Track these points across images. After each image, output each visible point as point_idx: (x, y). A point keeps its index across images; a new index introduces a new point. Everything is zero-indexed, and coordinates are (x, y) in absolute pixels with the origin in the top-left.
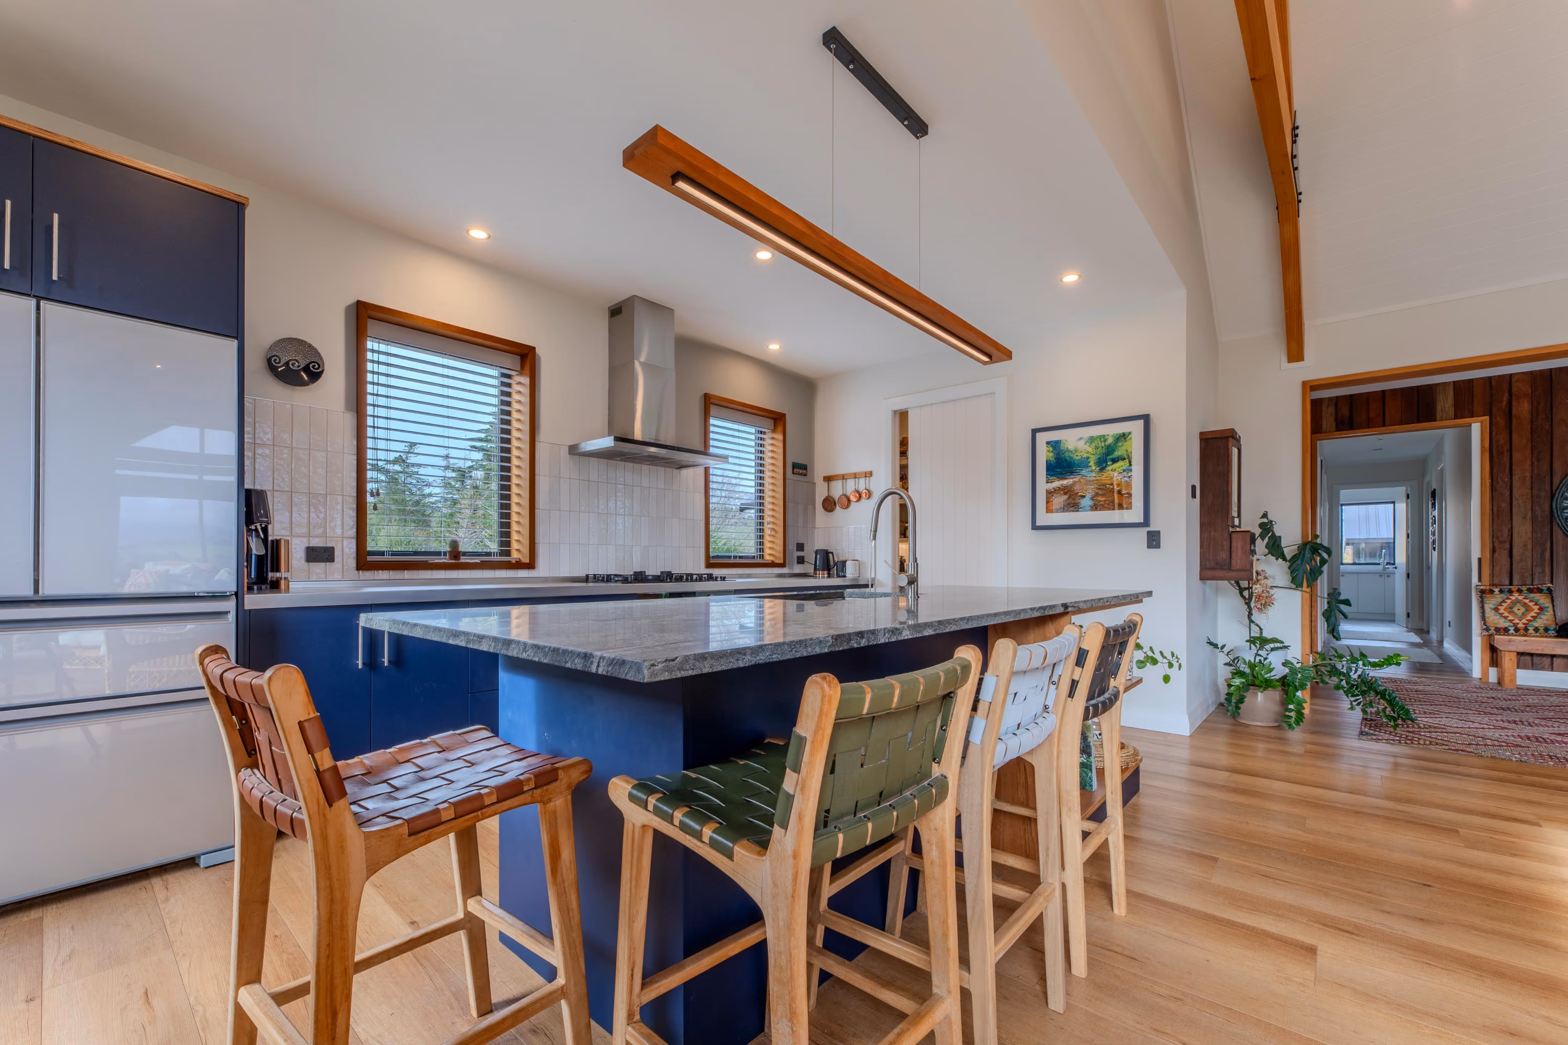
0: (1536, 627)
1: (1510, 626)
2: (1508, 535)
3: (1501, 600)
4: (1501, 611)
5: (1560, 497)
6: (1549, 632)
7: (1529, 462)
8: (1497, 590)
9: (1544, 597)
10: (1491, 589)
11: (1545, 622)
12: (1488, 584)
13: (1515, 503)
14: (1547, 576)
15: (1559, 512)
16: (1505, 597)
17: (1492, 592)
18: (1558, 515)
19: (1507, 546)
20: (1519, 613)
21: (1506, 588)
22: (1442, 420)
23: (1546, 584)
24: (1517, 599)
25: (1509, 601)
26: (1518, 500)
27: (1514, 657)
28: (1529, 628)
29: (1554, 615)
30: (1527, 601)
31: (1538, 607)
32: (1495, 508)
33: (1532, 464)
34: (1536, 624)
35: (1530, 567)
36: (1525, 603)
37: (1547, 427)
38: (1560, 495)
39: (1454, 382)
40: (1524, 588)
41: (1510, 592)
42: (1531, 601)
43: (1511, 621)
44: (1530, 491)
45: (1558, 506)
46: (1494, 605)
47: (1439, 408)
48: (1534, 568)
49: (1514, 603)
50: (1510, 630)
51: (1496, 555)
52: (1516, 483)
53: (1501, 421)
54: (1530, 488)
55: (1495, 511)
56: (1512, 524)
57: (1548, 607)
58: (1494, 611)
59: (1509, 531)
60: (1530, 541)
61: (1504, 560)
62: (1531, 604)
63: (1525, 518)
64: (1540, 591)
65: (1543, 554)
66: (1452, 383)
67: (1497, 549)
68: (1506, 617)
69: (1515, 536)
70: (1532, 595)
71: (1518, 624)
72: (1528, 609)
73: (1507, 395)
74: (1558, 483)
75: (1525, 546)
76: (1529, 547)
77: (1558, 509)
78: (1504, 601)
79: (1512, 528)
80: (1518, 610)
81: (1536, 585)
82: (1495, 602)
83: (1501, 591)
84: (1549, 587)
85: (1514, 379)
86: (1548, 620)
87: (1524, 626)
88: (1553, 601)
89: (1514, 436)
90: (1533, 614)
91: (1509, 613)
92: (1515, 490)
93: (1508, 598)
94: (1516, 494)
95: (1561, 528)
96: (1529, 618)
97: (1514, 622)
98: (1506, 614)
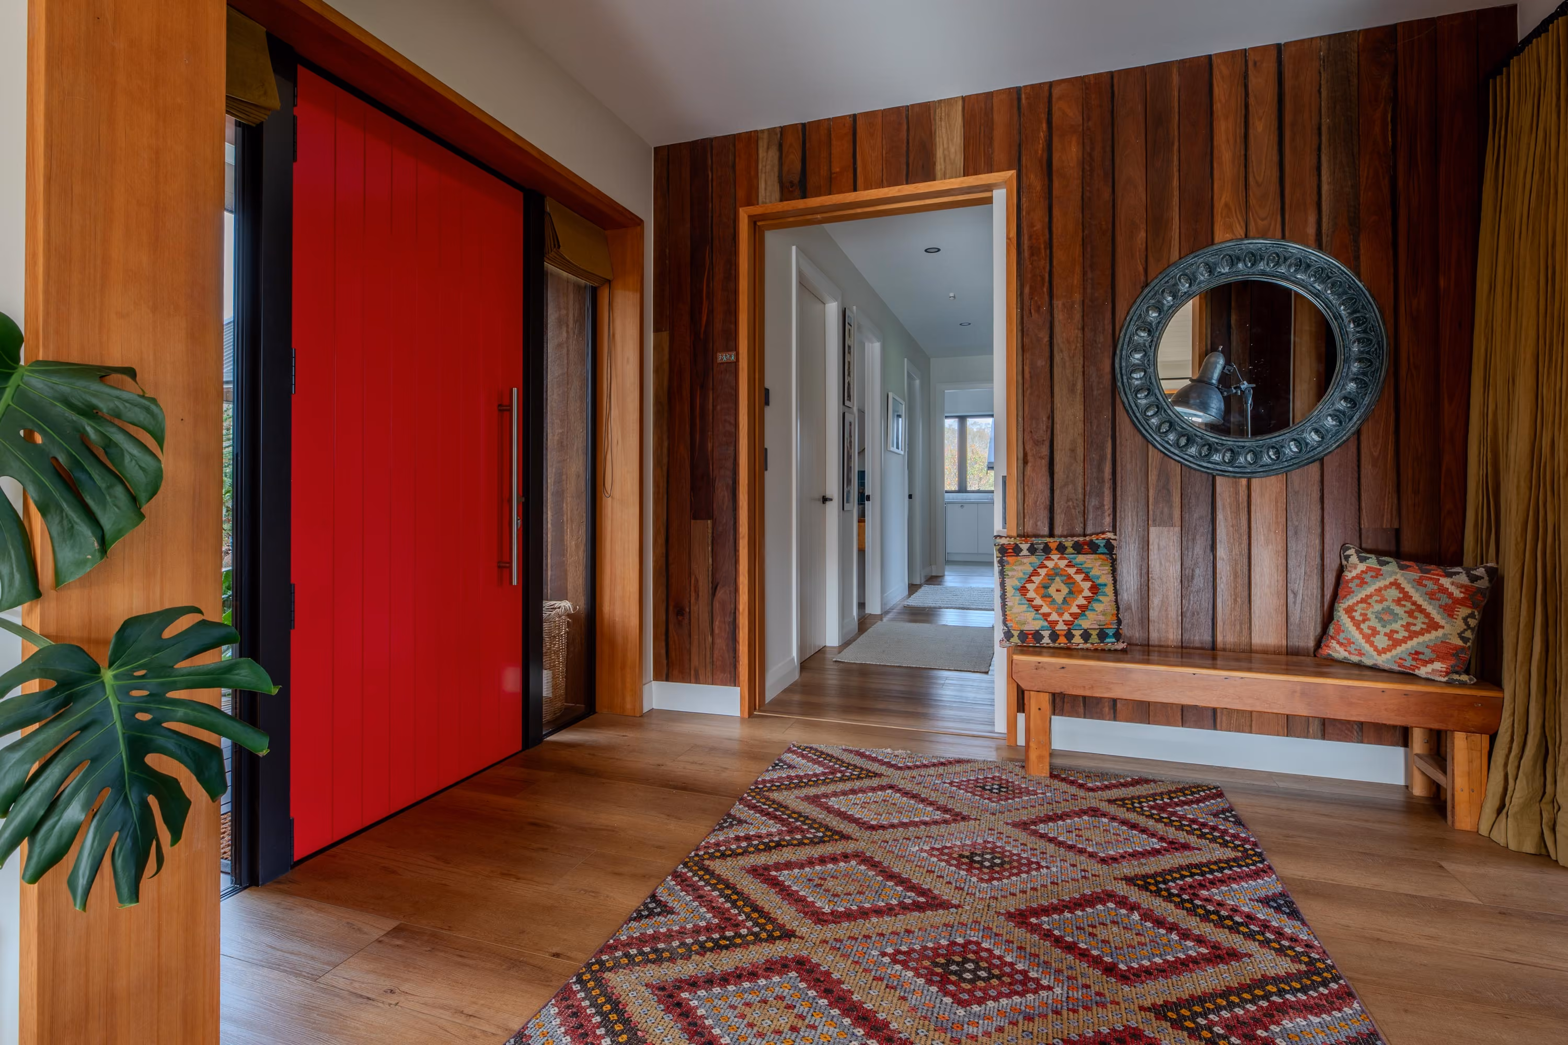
0: (1086, 630)
1: (1043, 628)
2: (1047, 427)
3: (1031, 570)
4: (1031, 594)
5: (1125, 346)
6: (1108, 640)
7: (1078, 269)
8: (1025, 547)
9: (1099, 562)
10: (1017, 545)
11: (1101, 618)
12: (1015, 534)
13: (1057, 359)
14: (1106, 514)
15: (1125, 377)
16: (1038, 563)
17: (1017, 550)
18: (1123, 382)
19: (1045, 451)
20: (1059, 598)
21: (1039, 542)
22: (944, 177)
23: (1103, 533)
24: (1056, 567)
25: (1043, 572)
26: (1062, 351)
27: (1045, 699)
28: (1074, 632)
29: (1116, 601)
30: (1071, 571)
31: (1088, 584)
32: (1027, 369)
33: (1084, 274)
34: (1085, 624)
35: (1081, 496)
36: (1069, 577)
37: (1107, 195)
38: (1127, 340)
39: (963, 98)
40: (1069, 543)
41: (1047, 550)
42: (1079, 572)
43: (1046, 616)
44: (1080, 335)
45: (1124, 364)
46: (1020, 579)
47: (939, 153)
48: (1087, 497)
49: (1051, 577)
50: (1043, 637)
51: (1029, 468)
52: (1059, 316)
53: (1035, 181)
54: (1080, 326)
55: (1027, 376)
56: (1052, 402)
57: (1105, 585)
58: (1018, 593)
59: (1048, 418)
60: (1080, 441)
61: (1040, 484)
62: (1079, 578)
63: (1072, 390)
64: (1093, 548)
65: (1100, 470)
66: (960, 103)
67: (1030, 458)
68: (1037, 608)
69: (1057, 427)
70: (1081, 558)
71: (1056, 622)
72: (1074, 591)
73: (1044, 126)
74: (1123, 317)
75: (1073, 450)
76: (1080, 452)
77: (1124, 372)
78: (1035, 573)
79: (1052, 412)
80: (1058, 591)
81: (1091, 535)
82: (1021, 575)
83: (1032, 550)
84: (1108, 540)
85: (1056, 92)
86: (1104, 613)
87: (1065, 628)
88: (1114, 571)
89: (1056, 212)
90: (1081, 601)
91: (1044, 597)
92: (1058, 328)
93: (1043, 566)
94: (1059, 339)
95: (1127, 411)
96: (1075, 610)
97: (1050, 619)
98: (1038, 601)
